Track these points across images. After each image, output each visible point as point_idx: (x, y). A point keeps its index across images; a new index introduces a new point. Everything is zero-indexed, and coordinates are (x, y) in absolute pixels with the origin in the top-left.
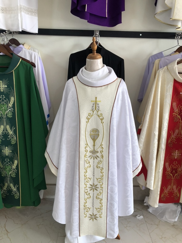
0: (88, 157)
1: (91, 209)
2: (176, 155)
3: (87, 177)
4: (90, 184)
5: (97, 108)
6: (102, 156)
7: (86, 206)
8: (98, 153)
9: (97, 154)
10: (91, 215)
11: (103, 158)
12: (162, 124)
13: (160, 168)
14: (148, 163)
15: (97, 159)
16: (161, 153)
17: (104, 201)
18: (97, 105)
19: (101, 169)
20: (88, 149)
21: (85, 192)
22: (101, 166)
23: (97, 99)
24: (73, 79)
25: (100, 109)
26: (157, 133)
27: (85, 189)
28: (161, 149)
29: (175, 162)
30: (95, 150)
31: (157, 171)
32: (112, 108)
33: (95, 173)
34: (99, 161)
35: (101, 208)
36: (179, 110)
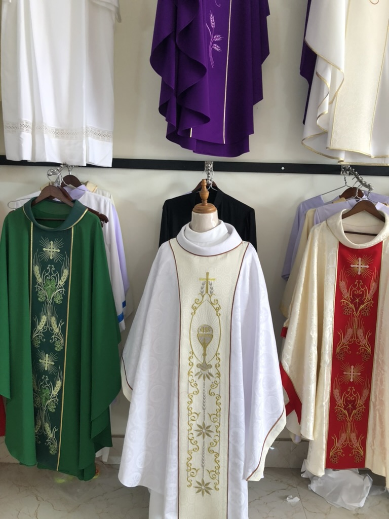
0: (194, 375)
1: (200, 472)
2: (352, 375)
3: (193, 411)
4: (198, 424)
5: (209, 290)
6: (219, 374)
7: (190, 465)
8: (211, 368)
9: (209, 370)
10: (199, 483)
11: (220, 378)
12: (324, 319)
13: (323, 398)
14: (302, 390)
15: (209, 378)
16: (324, 371)
17: (223, 457)
18: (209, 286)
19: (216, 398)
20: (194, 361)
21: (189, 439)
22: (216, 391)
23: (209, 275)
24: (169, 242)
25: (214, 292)
27: (190, 433)
28: (324, 363)
29: (350, 387)
30: (207, 362)
31: (319, 406)
32: (234, 291)
33: (206, 404)
34: (213, 383)
35: (217, 471)
36: (350, 295)
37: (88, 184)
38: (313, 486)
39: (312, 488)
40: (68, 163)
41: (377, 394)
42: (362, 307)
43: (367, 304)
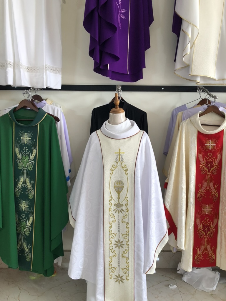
0: (112, 211)
1: (117, 269)
2: (207, 210)
3: (112, 232)
4: (116, 240)
5: (121, 159)
6: (128, 210)
7: (111, 265)
8: (123, 206)
9: (122, 207)
11: (129, 212)
12: (190, 177)
13: (190, 224)
14: (177, 220)
15: (122, 212)
16: (190, 208)
17: (131, 260)
18: (121, 157)
19: (126, 224)
20: (113, 202)
21: (110, 249)
22: (126, 220)
23: (121, 150)
24: (96, 132)
25: (124, 161)
26: (184, 186)
27: (111, 245)
28: (190, 203)
29: (206, 218)
30: (120, 203)
31: (187, 229)
32: (136, 159)
33: (121, 229)
34: (124, 215)
35: (128, 269)
36: (205, 162)
37: (47, 100)
38: (185, 279)
39: (184, 280)
40: (35, 87)
41: (223, 222)
42: (212, 169)
43: (215, 168)
